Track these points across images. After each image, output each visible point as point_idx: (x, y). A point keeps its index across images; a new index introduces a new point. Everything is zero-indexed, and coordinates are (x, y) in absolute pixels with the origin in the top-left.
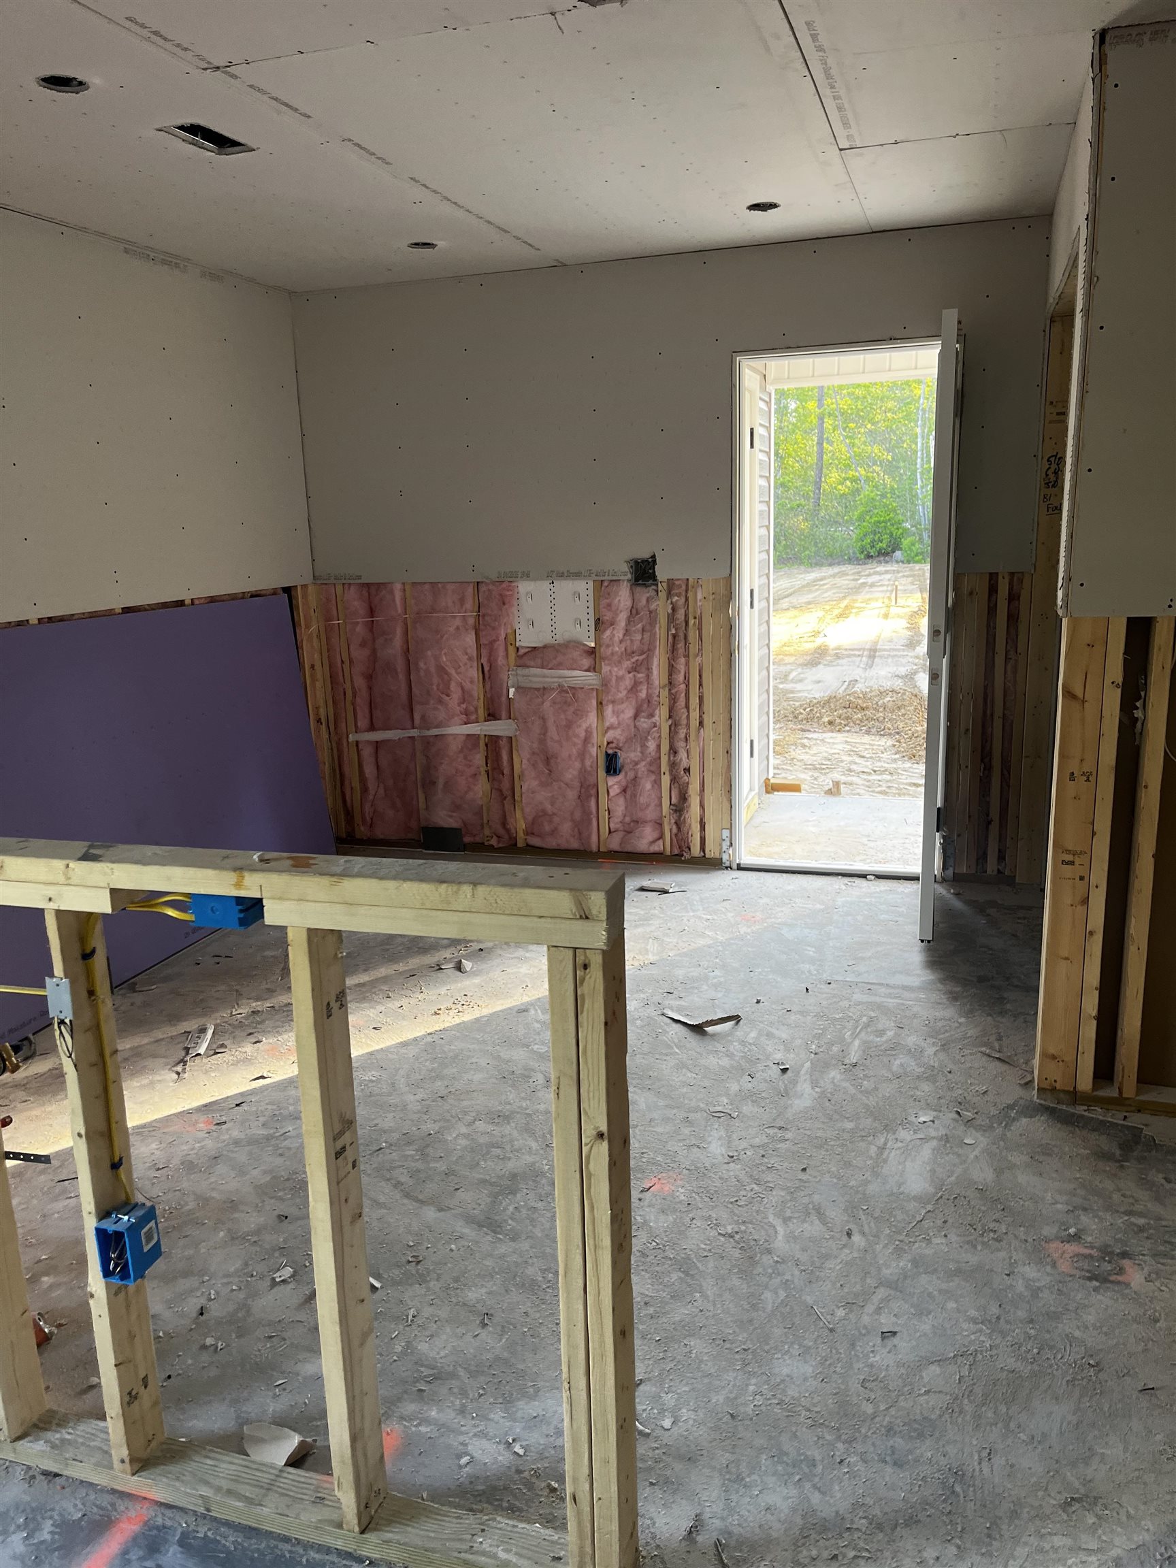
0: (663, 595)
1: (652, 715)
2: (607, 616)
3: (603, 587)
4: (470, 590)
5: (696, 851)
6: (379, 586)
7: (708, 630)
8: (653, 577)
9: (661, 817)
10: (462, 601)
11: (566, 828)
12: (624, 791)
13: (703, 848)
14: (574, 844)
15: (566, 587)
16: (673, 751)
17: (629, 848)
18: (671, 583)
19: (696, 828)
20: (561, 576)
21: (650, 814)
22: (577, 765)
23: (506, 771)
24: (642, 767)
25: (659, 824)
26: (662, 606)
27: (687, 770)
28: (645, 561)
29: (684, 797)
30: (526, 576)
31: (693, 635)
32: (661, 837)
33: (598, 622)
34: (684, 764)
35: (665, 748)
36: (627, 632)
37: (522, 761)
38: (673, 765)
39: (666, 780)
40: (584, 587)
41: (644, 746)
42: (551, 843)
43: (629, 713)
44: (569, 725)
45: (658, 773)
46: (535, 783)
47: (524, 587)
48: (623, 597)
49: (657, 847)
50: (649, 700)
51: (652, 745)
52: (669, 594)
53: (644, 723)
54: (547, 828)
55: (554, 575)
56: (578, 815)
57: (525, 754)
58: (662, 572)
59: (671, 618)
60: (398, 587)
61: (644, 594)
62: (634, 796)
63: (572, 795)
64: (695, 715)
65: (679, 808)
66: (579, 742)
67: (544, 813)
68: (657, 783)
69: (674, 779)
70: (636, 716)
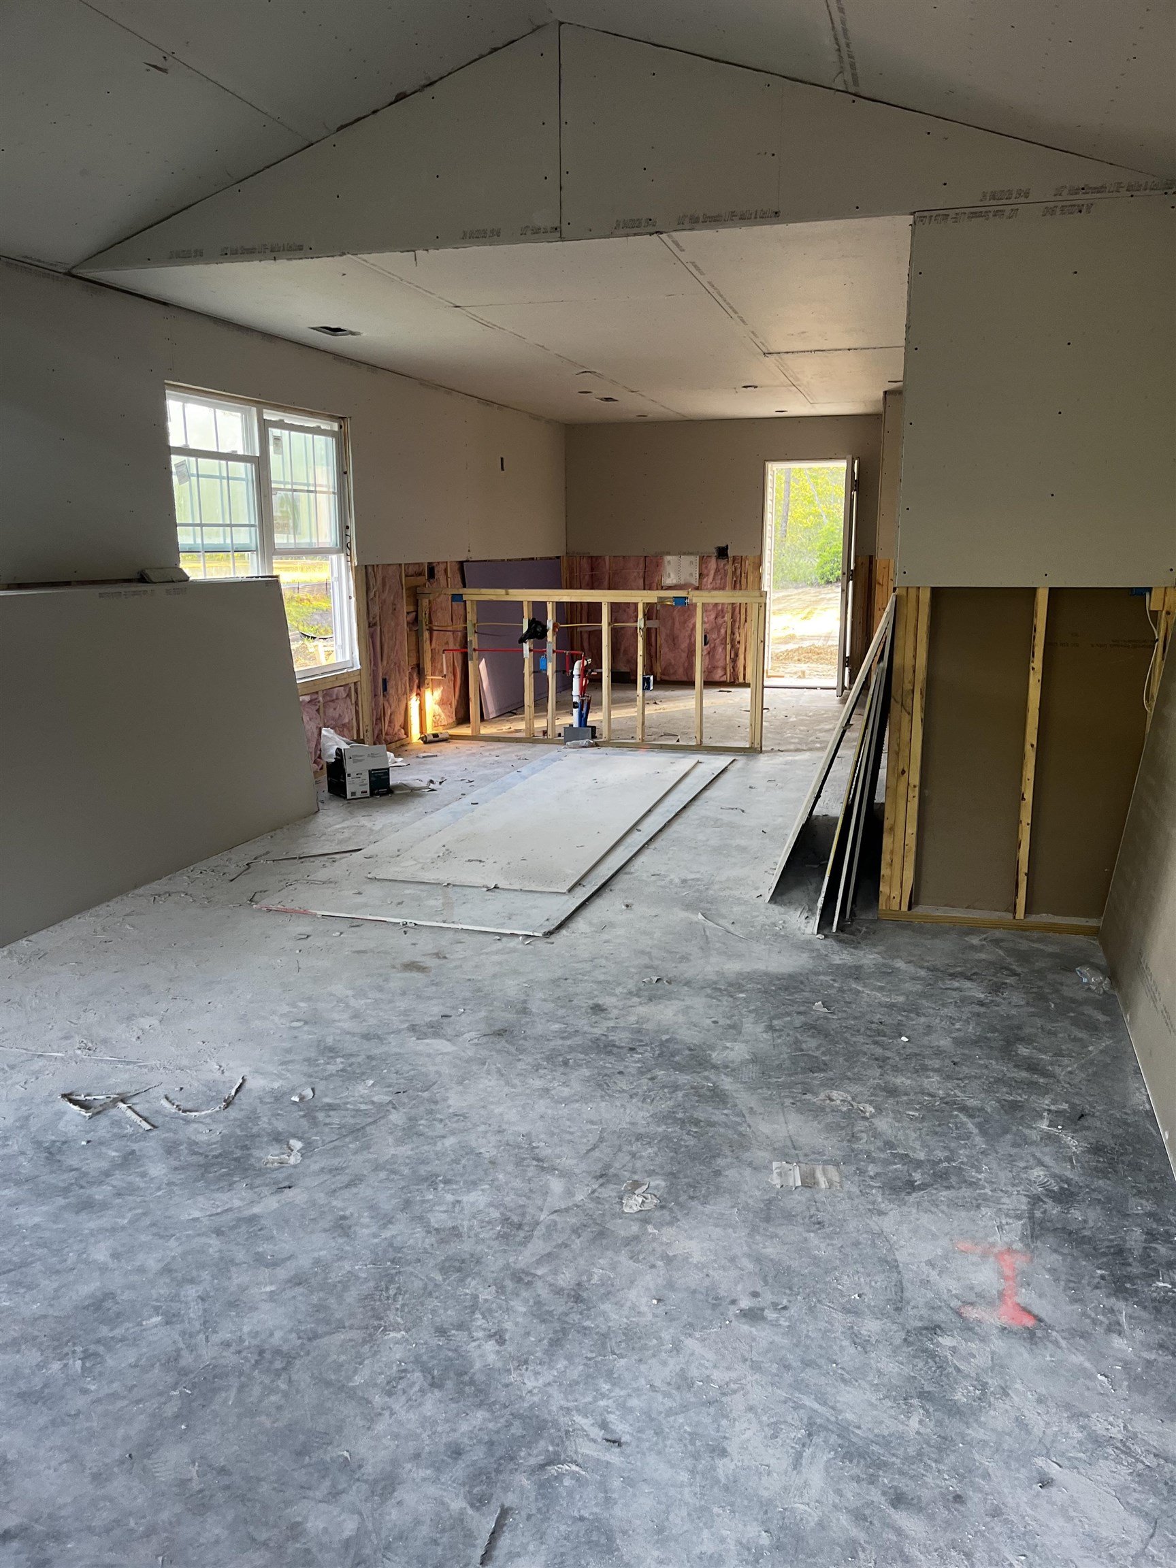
0: (731, 563)
1: (723, 617)
2: (705, 572)
3: (703, 560)
4: (642, 559)
5: (741, 680)
6: (597, 558)
7: (750, 578)
8: (727, 555)
9: (726, 664)
10: (638, 564)
11: (681, 671)
12: (709, 653)
13: (744, 679)
14: (685, 679)
15: (686, 560)
16: (733, 633)
17: (710, 680)
18: (734, 558)
19: (742, 669)
20: (685, 554)
21: (721, 664)
22: (688, 641)
23: (654, 644)
24: (718, 641)
25: (725, 669)
26: (730, 568)
27: (739, 642)
28: (723, 548)
29: (737, 655)
30: (669, 554)
31: (744, 581)
32: (725, 674)
33: (700, 574)
34: (738, 639)
35: (729, 632)
36: (714, 579)
37: (661, 640)
38: (732, 640)
39: (729, 647)
40: (696, 559)
41: (719, 631)
42: (673, 678)
43: (713, 617)
44: (685, 622)
45: (725, 644)
46: (667, 650)
47: (669, 558)
48: (713, 564)
49: (724, 679)
50: (722, 610)
51: (723, 631)
52: (733, 562)
53: (720, 621)
54: (672, 671)
55: (680, 554)
56: (686, 665)
57: (663, 636)
58: (730, 553)
59: (734, 573)
60: (607, 558)
61: (722, 563)
62: (713, 655)
63: (684, 655)
64: (743, 617)
65: (734, 660)
66: (689, 630)
67: (670, 664)
68: (725, 648)
69: (733, 647)
70: (716, 618)
